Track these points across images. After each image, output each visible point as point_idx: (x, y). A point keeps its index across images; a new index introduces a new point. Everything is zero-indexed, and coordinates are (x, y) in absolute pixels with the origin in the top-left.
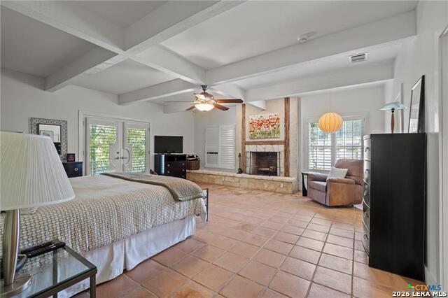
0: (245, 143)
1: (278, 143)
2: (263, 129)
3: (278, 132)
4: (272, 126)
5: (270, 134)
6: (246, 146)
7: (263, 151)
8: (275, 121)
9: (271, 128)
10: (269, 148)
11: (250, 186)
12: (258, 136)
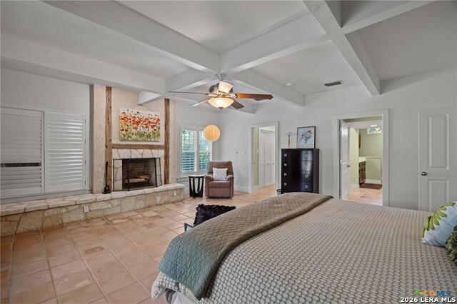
0: (109, 146)
1: (158, 147)
2: (141, 129)
3: (159, 135)
4: (152, 127)
5: (149, 136)
6: (114, 150)
7: (140, 157)
8: (155, 121)
9: (151, 130)
10: (147, 154)
11: (138, 206)
12: (134, 137)
